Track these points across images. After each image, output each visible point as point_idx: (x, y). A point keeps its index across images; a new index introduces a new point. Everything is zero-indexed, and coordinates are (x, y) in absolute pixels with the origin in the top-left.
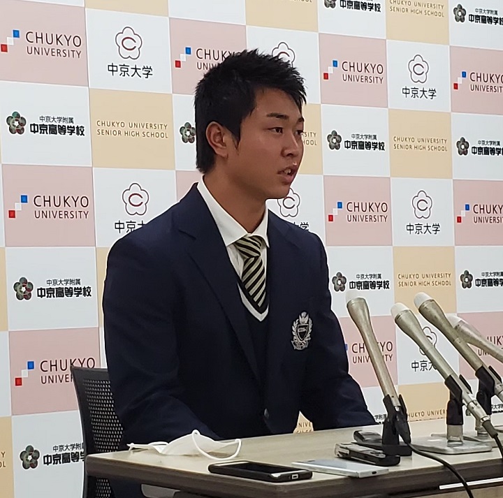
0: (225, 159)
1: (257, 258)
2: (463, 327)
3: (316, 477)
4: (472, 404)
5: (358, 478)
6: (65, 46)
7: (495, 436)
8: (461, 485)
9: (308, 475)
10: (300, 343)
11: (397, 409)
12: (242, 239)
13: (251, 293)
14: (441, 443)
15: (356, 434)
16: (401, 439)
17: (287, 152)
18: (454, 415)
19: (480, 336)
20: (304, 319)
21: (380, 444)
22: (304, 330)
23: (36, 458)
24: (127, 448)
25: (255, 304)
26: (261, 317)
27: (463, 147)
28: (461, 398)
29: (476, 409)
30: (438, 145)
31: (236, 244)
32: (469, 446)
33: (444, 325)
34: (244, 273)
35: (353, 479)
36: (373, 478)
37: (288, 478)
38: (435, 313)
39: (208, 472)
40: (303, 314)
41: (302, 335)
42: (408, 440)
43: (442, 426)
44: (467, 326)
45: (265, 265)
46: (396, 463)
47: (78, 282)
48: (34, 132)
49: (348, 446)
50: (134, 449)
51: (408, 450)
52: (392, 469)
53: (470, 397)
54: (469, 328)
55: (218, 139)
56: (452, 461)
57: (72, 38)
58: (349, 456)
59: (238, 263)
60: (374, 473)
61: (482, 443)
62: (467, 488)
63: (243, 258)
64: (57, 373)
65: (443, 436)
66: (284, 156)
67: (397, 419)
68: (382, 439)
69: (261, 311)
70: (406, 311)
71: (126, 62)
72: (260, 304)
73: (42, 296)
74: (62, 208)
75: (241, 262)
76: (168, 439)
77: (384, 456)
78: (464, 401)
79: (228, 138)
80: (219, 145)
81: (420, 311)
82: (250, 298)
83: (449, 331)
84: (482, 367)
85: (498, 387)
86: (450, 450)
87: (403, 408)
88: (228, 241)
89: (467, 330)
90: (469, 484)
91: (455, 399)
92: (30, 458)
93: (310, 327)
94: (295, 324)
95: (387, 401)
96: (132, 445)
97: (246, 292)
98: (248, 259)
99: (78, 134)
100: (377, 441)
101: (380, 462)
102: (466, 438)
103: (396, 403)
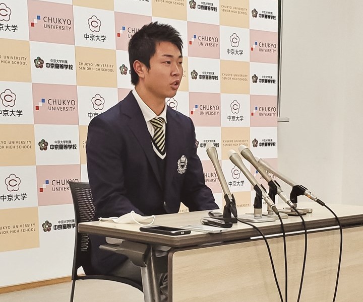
0: (143, 79)
1: (161, 128)
2: (262, 162)
3: (193, 233)
4: (267, 198)
5: (213, 234)
6: (63, 25)
7: (278, 214)
8: (262, 237)
9: (189, 232)
10: (181, 170)
11: (231, 201)
12: (154, 119)
13: (158, 145)
14: (251, 218)
15: (210, 213)
16: (232, 215)
17: (173, 73)
18: (258, 204)
19: (270, 166)
20: (183, 159)
21: (222, 218)
22: (183, 164)
23: (50, 227)
24: (99, 220)
25: (159, 151)
26: (163, 157)
27: (255, 79)
28: (261, 196)
29: (268, 201)
30: (243, 78)
31: (151, 121)
32: (265, 219)
33: (253, 161)
34: (154, 136)
35: (211, 234)
36: (220, 234)
37: (179, 234)
38: (249, 155)
39: (140, 231)
40: (183, 156)
41: (183, 166)
42: (236, 216)
43: (252, 209)
44: (263, 161)
45: (164, 132)
46: (230, 226)
47: (70, 142)
48: (48, 67)
49: (207, 219)
50: (102, 220)
51: (235, 221)
52: (229, 229)
53: (265, 195)
54: (264, 162)
55: (139, 69)
56: (257, 225)
57: (66, 21)
58: (207, 223)
59: (152, 131)
60: (221, 231)
61: (271, 217)
62: (265, 239)
63: (154, 128)
64: (60, 186)
65: (251, 214)
66: (172, 76)
67: (231, 206)
68: (223, 216)
69: (163, 154)
70: (235, 153)
71: (93, 33)
72: (162, 151)
73: (52, 149)
74: (62, 105)
75: (153, 130)
76: (118, 215)
77: (224, 223)
78: (263, 197)
79: (144, 68)
80: (140, 72)
81: (241, 154)
82: (157, 148)
83: (255, 163)
84: (271, 181)
85: (279, 190)
86: (256, 221)
87: (233, 200)
88: (147, 120)
89: (263, 163)
90: (266, 236)
91: (258, 196)
92: (47, 226)
93: (186, 162)
94: (179, 161)
95: (226, 197)
96: (101, 218)
97: (156, 145)
98: (156, 129)
99: (70, 69)
100: (220, 216)
101: (223, 226)
102: (263, 215)
103: (230, 198)
